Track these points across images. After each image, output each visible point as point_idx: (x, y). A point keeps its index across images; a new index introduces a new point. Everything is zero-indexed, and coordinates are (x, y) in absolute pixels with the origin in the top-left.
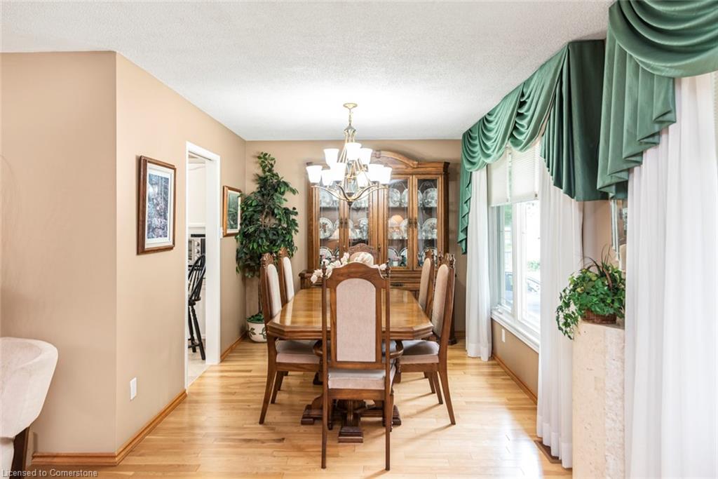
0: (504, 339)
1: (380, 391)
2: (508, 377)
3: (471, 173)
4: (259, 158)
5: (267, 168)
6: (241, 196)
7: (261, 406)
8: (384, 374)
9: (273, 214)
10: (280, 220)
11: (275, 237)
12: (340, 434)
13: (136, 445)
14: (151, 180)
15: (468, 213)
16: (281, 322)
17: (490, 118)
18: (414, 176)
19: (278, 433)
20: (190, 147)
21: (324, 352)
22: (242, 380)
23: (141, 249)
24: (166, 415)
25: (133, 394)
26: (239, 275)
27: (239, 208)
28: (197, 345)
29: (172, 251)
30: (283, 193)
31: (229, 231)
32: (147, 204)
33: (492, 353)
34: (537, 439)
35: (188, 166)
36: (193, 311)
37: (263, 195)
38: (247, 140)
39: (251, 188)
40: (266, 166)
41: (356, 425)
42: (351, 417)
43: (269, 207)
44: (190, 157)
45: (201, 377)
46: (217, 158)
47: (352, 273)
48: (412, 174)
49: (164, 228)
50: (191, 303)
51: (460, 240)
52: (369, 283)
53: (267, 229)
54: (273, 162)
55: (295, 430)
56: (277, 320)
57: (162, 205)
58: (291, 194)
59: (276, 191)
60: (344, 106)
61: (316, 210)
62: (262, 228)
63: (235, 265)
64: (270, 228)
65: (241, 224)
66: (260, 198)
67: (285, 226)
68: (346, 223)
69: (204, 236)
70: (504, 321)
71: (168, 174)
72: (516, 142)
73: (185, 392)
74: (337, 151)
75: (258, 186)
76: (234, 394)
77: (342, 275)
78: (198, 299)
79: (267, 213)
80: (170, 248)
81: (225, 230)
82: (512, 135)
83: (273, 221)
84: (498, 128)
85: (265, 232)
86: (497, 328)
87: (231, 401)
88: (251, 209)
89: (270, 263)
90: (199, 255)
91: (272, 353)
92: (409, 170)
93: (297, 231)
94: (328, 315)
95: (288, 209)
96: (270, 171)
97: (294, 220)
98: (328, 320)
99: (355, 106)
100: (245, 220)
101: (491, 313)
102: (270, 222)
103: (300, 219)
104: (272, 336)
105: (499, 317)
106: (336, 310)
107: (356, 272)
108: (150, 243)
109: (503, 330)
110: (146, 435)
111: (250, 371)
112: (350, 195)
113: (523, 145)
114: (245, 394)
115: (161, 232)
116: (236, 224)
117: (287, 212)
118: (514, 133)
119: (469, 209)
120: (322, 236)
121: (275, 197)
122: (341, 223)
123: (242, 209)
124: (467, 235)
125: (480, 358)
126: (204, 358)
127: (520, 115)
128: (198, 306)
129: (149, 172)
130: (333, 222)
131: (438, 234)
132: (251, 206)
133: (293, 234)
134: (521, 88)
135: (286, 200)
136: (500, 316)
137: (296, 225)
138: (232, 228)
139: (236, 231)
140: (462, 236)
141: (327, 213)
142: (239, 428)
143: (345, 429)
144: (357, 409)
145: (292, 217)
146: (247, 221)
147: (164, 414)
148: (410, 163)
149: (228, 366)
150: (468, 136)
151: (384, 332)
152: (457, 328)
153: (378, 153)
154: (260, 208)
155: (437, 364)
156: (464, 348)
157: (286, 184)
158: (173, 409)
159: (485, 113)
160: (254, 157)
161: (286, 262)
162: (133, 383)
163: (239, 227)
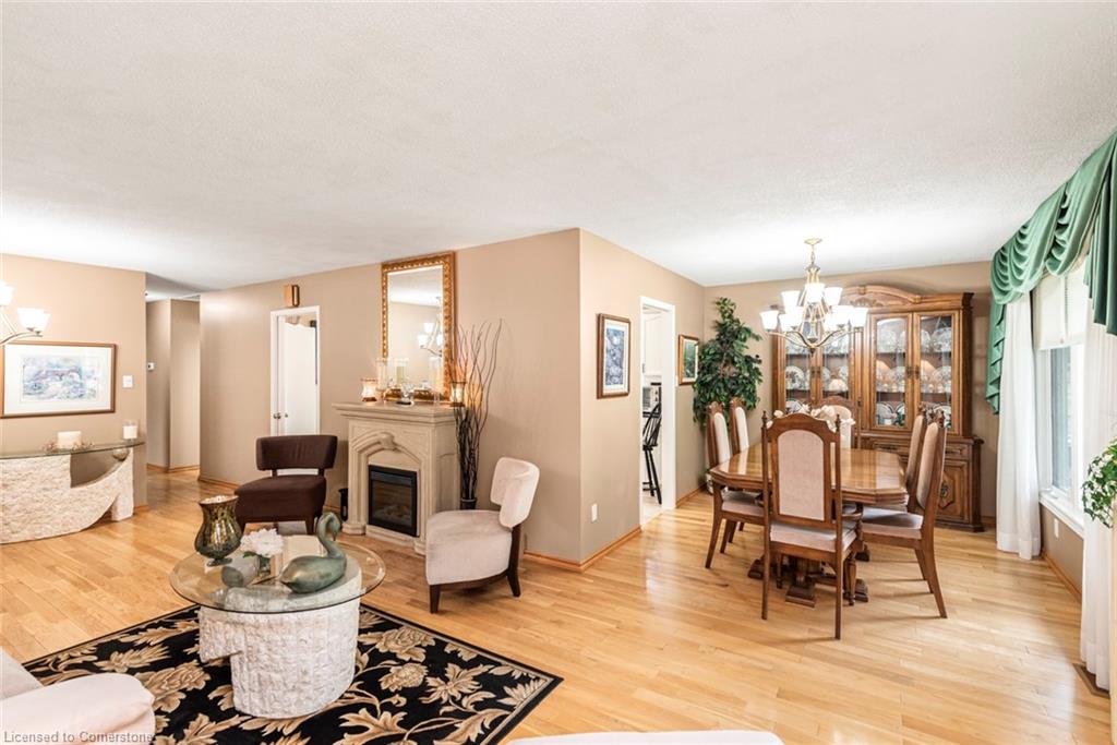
0: (1057, 534)
1: (830, 553)
2: (1060, 585)
3: (1004, 306)
4: (718, 303)
5: (727, 315)
6: (698, 344)
7: (707, 552)
8: (834, 536)
9: (734, 363)
10: (740, 369)
11: (733, 387)
12: (789, 594)
13: (597, 561)
14: (608, 334)
15: (1001, 359)
16: (730, 470)
17: (1024, 232)
18: (915, 314)
19: (721, 579)
20: (645, 300)
21: (765, 502)
22: (695, 528)
23: (600, 395)
24: (623, 544)
25: (594, 517)
26: (697, 425)
27: (697, 357)
28: (654, 489)
29: (627, 397)
30: (745, 340)
31: (685, 380)
32: (605, 355)
33: (1041, 551)
34: (1079, 663)
35: (643, 317)
36: (651, 456)
37: (722, 343)
38: (706, 285)
39: (710, 335)
40: (726, 312)
41: (807, 588)
42: (801, 579)
43: (728, 355)
44: (645, 308)
45: (657, 519)
46: (672, 308)
47: (795, 424)
48: (912, 311)
49: (620, 376)
50: (648, 448)
51: (989, 395)
52: (815, 436)
53: (726, 378)
54: (732, 308)
55: (742, 580)
56: (724, 468)
57: (618, 355)
58: (754, 341)
59: (737, 337)
60: (806, 242)
61: (782, 357)
62: (720, 377)
63: (692, 414)
64: (730, 377)
65: (699, 373)
66: (718, 346)
67: (747, 375)
68: (819, 372)
69: (659, 384)
70: (1059, 510)
71: (623, 327)
72: (1054, 263)
73: (639, 528)
74: (798, 293)
75: (717, 333)
76: (685, 538)
77: (784, 425)
78: (655, 445)
79: (727, 361)
80: (626, 394)
81: (680, 378)
82: (1050, 255)
83: (733, 369)
84: (1033, 244)
85: (723, 381)
86: (1048, 518)
87: (682, 544)
88: (708, 358)
89: (718, 411)
90: (656, 403)
91: (719, 502)
92: (908, 306)
93: (760, 381)
94: (770, 467)
95: (750, 357)
96: (730, 316)
97: (756, 369)
98: (770, 472)
99: (819, 241)
100: (703, 368)
101: (1040, 495)
102: (731, 371)
103: (764, 368)
104: (718, 484)
105: (1051, 503)
106: (777, 461)
107: (800, 424)
108: (607, 389)
109: (1056, 520)
110: (607, 555)
111: (704, 521)
112: (813, 341)
113: (1061, 265)
114: (694, 540)
115: (617, 380)
116: (693, 372)
117: (748, 360)
118: (1053, 251)
119: (1002, 354)
120: (790, 386)
121: (735, 345)
122: (813, 372)
123: (700, 357)
124: (999, 388)
125: (1017, 554)
126: (660, 502)
127: (1061, 227)
128: (655, 451)
129: (606, 327)
130: (805, 372)
131: (953, 388)
132: (708, 354)
133: (756, 384)
134: (1063, 189)
135: (747, 347)
136: (1053, 501)
137: (760, 374)
138: (688, 376)
139: (694, 380)
140: (992, 390)
141: (795, 361)
142: (685, 567)
143: (794, 589)
144: (812, 573)
145: (755, 365)
146: (705, 369)
147: (621, 542)
148: (910, 297)
149: (682, 512)
150: (1001, 256)
151: (834, 491)
152: (985, 512)
153: (862, 288)
154: (718, 356)
155: (920, 541)
156: (994, 539)
157: (748, 331)
158: (629, 540)
159: (1019, 227)
160: (714, 303)
161: (740, 413)
162: (594, 508)
163: (696, 376)
